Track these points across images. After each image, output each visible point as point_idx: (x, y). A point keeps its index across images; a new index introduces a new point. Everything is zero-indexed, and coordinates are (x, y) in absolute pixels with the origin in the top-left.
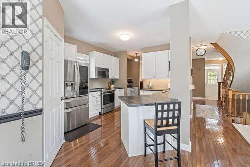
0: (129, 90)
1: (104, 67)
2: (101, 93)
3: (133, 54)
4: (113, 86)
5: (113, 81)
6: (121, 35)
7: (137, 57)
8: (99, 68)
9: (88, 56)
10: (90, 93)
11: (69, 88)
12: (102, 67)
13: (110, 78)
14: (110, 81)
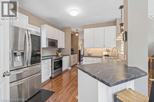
0: (72, 56)
1: (53, 39)
2: (52, 60)
3: (74, 30)
4: (60, 54)
5: (60, 50)
6: (71, 10)
7: (77, 33)
8: (49, 39)
9: (40, 28)
10: (42, 61)
11: (19, 58)
12: (52, 38)
13: (58, 47)
14: (58, 50)
